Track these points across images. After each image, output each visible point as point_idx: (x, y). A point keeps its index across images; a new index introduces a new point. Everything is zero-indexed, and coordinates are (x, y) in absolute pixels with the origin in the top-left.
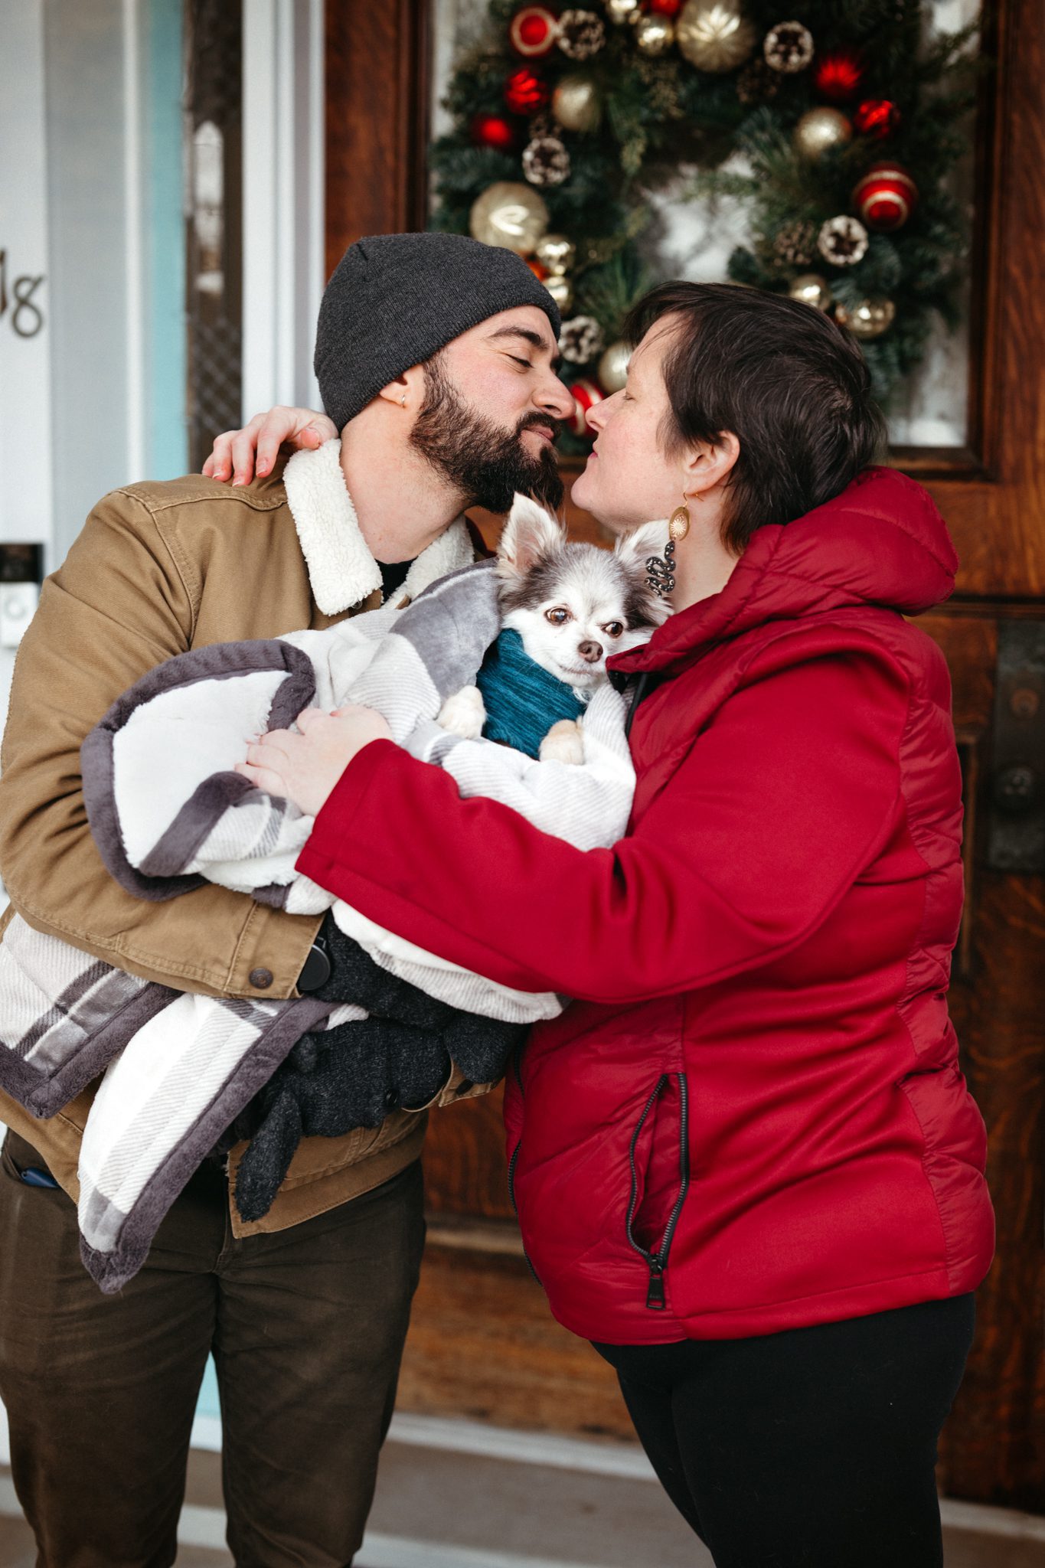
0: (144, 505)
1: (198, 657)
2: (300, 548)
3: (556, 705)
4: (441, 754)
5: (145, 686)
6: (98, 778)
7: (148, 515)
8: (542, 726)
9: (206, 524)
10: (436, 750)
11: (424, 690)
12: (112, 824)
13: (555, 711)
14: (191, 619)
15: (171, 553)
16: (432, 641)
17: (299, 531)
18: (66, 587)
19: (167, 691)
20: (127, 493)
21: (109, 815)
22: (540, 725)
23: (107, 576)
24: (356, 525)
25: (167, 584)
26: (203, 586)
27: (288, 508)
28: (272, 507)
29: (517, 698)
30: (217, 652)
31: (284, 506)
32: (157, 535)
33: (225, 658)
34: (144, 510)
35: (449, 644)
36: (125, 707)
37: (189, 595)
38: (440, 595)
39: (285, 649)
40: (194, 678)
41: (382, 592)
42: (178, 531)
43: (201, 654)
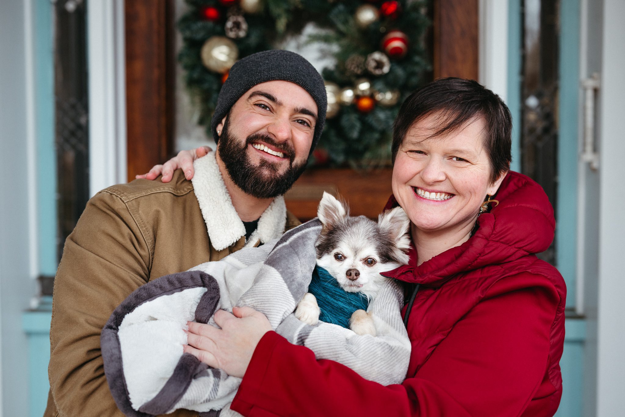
0: (121, 199)
1: (157, 284)
2: (202, 215)
3: (352, 301)
4: (303, 338)
5: (129, 303)
6: (112, 361)
7: (123, 204)
8: (347, 313)
9: (155, 208)
10: (300, 336)
11: (287, 298)
12: (123, 388)
13: (352, 304)
14: (150, 258)
15: (137, 224)
16: (289, 270)
17: (201, 207)
18: (80, 243)
19: (141, 305)
20: (111, 192)
21: (120, 382)
22: (346, 313)
23: (104, 238)
24: (231, 203)
25: (136, 240)
26: (155, 242)
27: (194, 194)
28: (185, 193)
29: (332, 299)
30: (166, 280)
31: (191, 192)
32: (129, 214)
33: (170, 282)
34: (121, 201)
35: (297, 271)
36: (119, 316)
37: (148, 245)
38: (291, 243)
39: (203, 275)
40: (155, 296)
41: (245, 237)
42: (140, 212)
43: (157, 282)
